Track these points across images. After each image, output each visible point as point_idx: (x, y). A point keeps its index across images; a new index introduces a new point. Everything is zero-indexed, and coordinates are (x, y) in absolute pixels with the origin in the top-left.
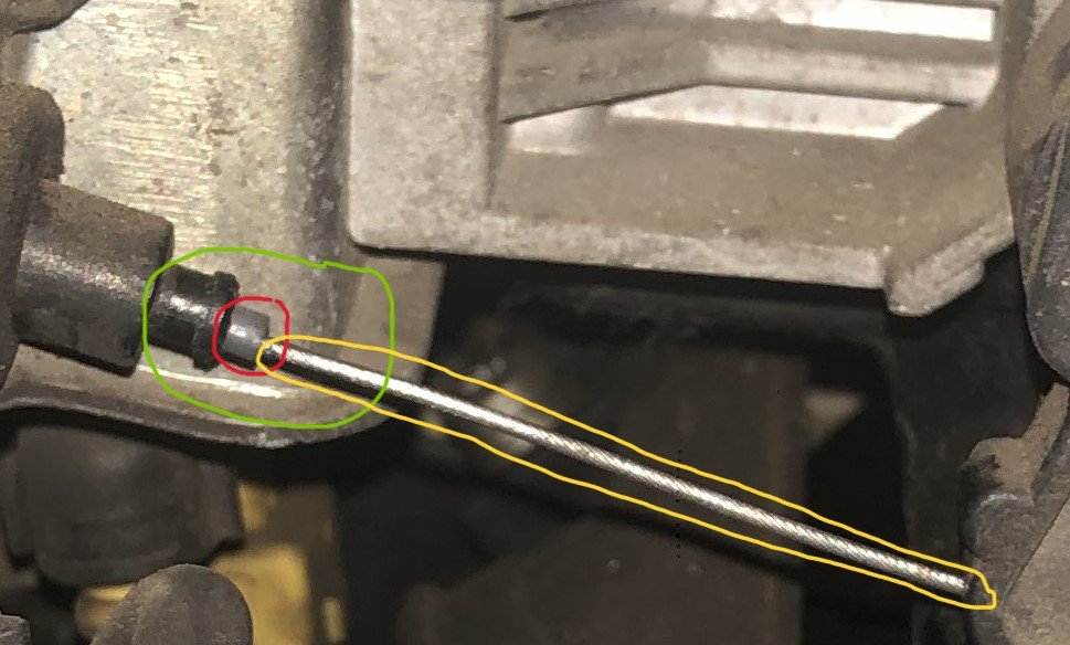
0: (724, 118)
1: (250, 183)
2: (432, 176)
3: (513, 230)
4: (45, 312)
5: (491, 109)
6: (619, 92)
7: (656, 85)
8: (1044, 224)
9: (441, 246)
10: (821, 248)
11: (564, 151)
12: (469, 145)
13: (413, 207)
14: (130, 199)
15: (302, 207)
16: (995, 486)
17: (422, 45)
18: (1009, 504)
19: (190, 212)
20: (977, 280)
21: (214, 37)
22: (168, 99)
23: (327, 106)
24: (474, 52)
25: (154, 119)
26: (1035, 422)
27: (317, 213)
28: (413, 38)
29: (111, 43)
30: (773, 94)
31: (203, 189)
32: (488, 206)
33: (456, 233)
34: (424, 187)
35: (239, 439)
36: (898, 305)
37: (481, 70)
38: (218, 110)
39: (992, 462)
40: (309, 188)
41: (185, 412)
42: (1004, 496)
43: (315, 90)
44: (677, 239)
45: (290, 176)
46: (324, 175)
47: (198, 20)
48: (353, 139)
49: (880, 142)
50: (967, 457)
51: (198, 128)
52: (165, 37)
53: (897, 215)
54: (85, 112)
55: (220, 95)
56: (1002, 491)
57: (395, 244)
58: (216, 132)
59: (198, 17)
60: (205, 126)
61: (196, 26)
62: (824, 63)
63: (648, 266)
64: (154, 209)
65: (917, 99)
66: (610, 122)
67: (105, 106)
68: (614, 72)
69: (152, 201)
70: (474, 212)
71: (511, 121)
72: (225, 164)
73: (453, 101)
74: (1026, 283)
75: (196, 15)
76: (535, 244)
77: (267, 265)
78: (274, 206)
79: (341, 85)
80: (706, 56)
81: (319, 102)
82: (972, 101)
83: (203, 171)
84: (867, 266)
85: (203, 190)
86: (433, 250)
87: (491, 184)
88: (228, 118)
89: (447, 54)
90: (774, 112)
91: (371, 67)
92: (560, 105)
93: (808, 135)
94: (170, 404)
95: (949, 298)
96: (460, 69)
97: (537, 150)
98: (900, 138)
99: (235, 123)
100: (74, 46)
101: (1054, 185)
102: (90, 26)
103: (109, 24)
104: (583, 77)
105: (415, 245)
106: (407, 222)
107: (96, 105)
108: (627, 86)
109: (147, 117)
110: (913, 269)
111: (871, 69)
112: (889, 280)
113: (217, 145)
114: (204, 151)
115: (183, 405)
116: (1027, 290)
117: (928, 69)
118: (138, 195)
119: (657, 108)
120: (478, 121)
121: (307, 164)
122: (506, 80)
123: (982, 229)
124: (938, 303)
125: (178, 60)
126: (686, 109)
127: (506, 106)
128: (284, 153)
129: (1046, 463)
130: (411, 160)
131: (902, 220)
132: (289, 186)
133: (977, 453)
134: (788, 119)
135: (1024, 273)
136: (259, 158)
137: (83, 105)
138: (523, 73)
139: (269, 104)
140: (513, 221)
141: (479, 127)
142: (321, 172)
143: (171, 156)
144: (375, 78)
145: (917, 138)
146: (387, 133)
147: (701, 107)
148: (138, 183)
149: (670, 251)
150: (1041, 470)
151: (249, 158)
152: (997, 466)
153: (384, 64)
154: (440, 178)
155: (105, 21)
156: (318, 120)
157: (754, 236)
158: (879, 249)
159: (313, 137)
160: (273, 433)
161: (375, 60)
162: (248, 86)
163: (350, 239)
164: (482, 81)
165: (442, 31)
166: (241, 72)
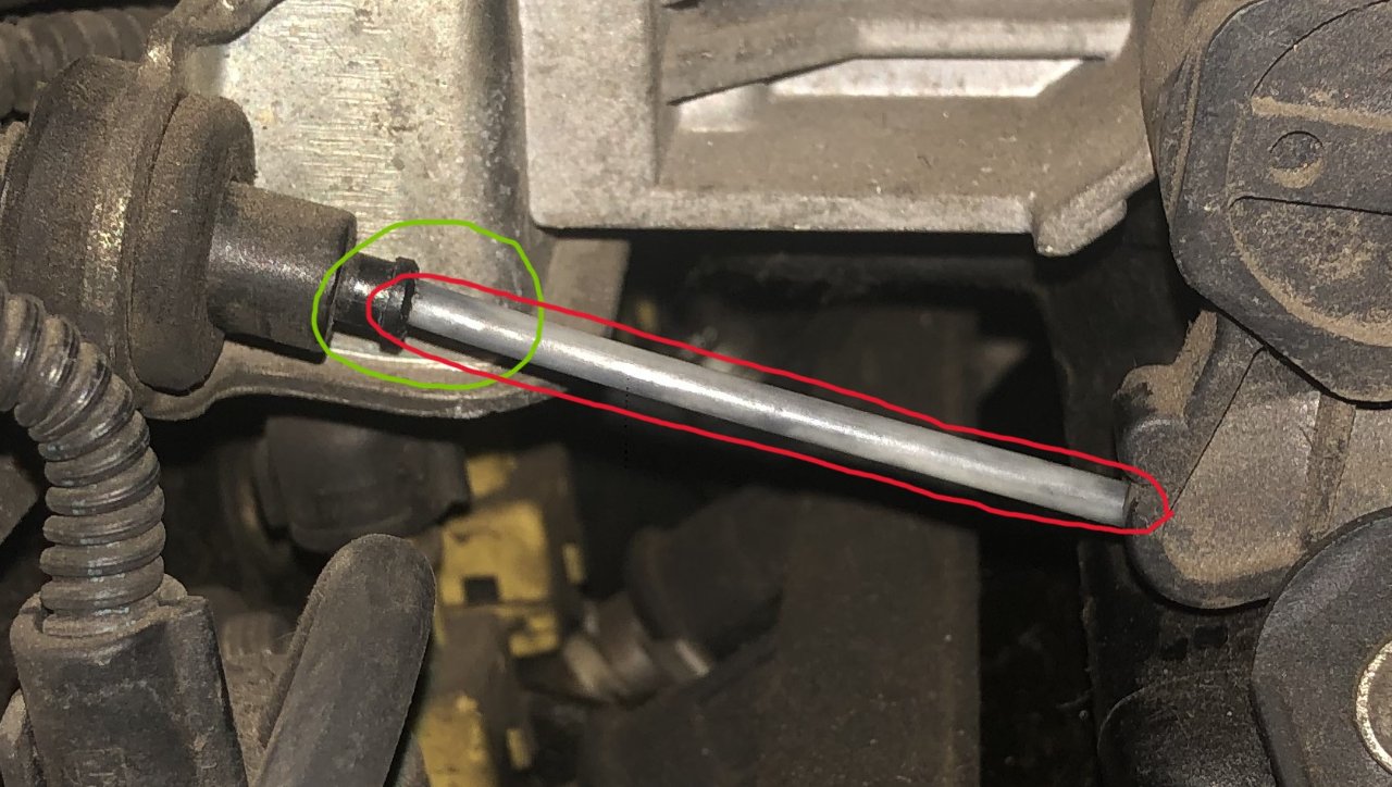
0: (879, 90)
1: (431, 174)
2: (604, 159)
3: (680, 202)
4: (237, 305)
5: (654, 90)
6: (775, 70)
7: (811, 62)
8: (1183, 153)
9: (617, 222)
10: (969, 198)
11: (729, 129)
12: (635, 127)
13: (587, 189)
14: (324, 198)
15: (481, 194)
16: (1149, 412)
17: (586, 36)
18: (1162, 429)
19: (379, 205)
20: (1121, 216)
21: (388, 39)
22: (350, 102)
23: (498, 98)
24: (634, 39)
25: (339, 121)
26: (1184, 348)
27: (495, 198)
28: (577, 29)
29: (296, 52)
30: (922, 63)
31: (388, 183)
32: (657, 182)
33: (628, 209)
34: (596, 169)
35: (438, 413)
36: (1045, 247)
37: (642, 55)
38: (396, 109)
39: (1144, 389)
40: (486, 175)
41: (386, 390)
42: (1158, 422)
43: (486, 83)
44: (834, 200)
45: (470, 166)
46: (500, 162)
47: (372, 26)
48: (528, 130)
49: (1025, 100)
50: (1120, 386)
51: (380, 127)
52: (343, 44)
53: (1040, 164)
54: (277, 119)
55: (397, 94)
56: (1157, 417)
57: (573, 224)
58: (396, 129)
59: (373, 23)
60: (386, 124)
61: (370, 31)
62: (966, 29)
63: (807, 227)
64: (346, 205)
65: (1056, 57)
66: (772, 100)
67: (294, 113)
68: (770, 52)
69: (344, 198)
70: (643, 189)
71: (677, 102)
72: (408, 159)
73: (617, 86)
74: (1167, 213)
75: (370, 21)
76: (702, 214)
77: (452, 250)
78: (455, 195)
79: (510, 78)
80: (855, 32)
81: (489, 94)
82: (1108, 54)
83: (387, 166)
84: (1013, 213)
85: (388, 185)
86: (609, 227)
87: (658, 163)
88: (406, 114)
89: (609, 43)
90: (922, 79)
91: (541, 60)
92: (720, 85)
93: (956, 99)
94: (374, 384)
95: (1094, 236)
96: (622, 57)
97: (704, 130)
98: (1042, 95)
99: (413, 119)
100: (261, 58)
101: (1191, 111)
102: (276, 39)
103: (291, 35)
104: (740, 57)
105: (593, 223)
106: (583, 203)
107: (285, 111)
108: (781, 64)
109: (334, 121)
110: (1058, 212)
111: (1012, 31)
112: (1036, 223)
113: (399, 141)
114: (387, 148)
115: (383, 384)
116: (1169, 219)
117: (1065, 27)
118: (330, 194)
119: (815, 85)
120: (641, 104)
121: (482, 153)
122: (668, 64)
123: (1122, 168)
124: (1084, 241)
125: (357, 64)
126: (842, 83)
127: (669, 89)
128: (461, 144)
129: (1198, 387)
130: (583, 145)
131: (1045, 168)
132: (467, 175)
133: (1129, 382)
134: (936, 85)
135: (1165, 203)
136: (437, 151)
137: (275, 114)
138: (684, 57)
139: (443, 99)
140: (680, 194)
141: (643, 109)
142: (497, 160)
143: (357, 154)
144: (545, 71)
145: (1059, 93)
146: (559, 120)
147: (855, 81)
148: (331, 182)
149: (827, 212)
150: (1193, 393)
151: (428, 151)
152: (1150, 393)
153: (552, 56)
154: (610, 160)
155: (288, 33)
156: (490, 112)
157: (905, 192)
158: (1025, 196)
159: (488, 129)
160: (466, 405)
161: (543, 53)
162: (422, 83)
163: (532, 222)
164: (643, 65)
165: (603, 21)
166: (415, 70)
